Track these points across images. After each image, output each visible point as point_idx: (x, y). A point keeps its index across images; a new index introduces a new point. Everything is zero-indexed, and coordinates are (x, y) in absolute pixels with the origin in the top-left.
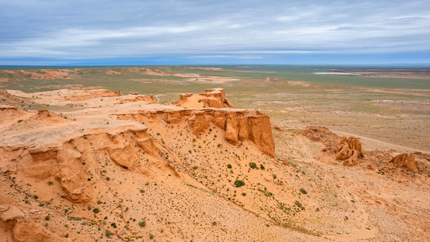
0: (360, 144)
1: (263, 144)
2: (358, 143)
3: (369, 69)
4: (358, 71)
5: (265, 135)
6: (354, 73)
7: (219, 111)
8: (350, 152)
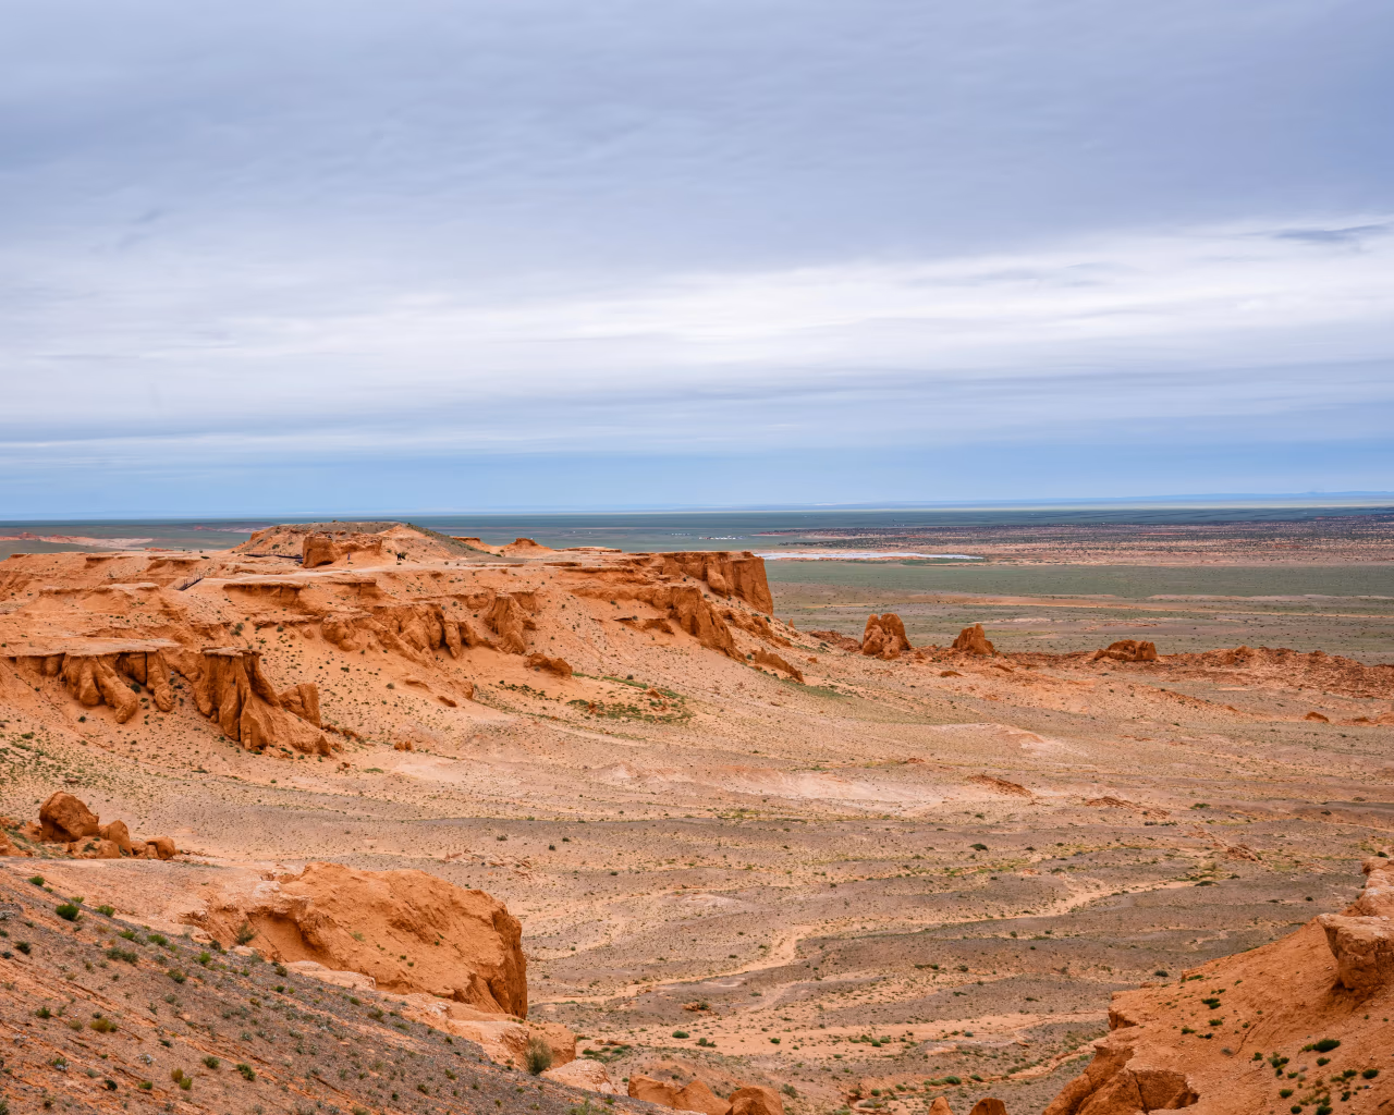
0: (901, 625)
1: (757, 600)
2: (898, 623)
3: (1021, 527)
4: (958, 542)
5: (759, 588)
6: (935, 548)
7: (691, 554)
8: (886, 638)
